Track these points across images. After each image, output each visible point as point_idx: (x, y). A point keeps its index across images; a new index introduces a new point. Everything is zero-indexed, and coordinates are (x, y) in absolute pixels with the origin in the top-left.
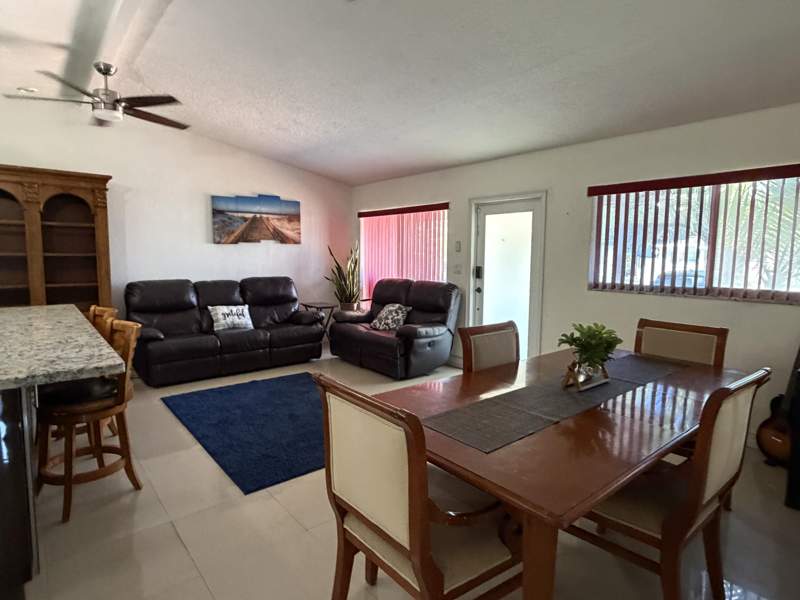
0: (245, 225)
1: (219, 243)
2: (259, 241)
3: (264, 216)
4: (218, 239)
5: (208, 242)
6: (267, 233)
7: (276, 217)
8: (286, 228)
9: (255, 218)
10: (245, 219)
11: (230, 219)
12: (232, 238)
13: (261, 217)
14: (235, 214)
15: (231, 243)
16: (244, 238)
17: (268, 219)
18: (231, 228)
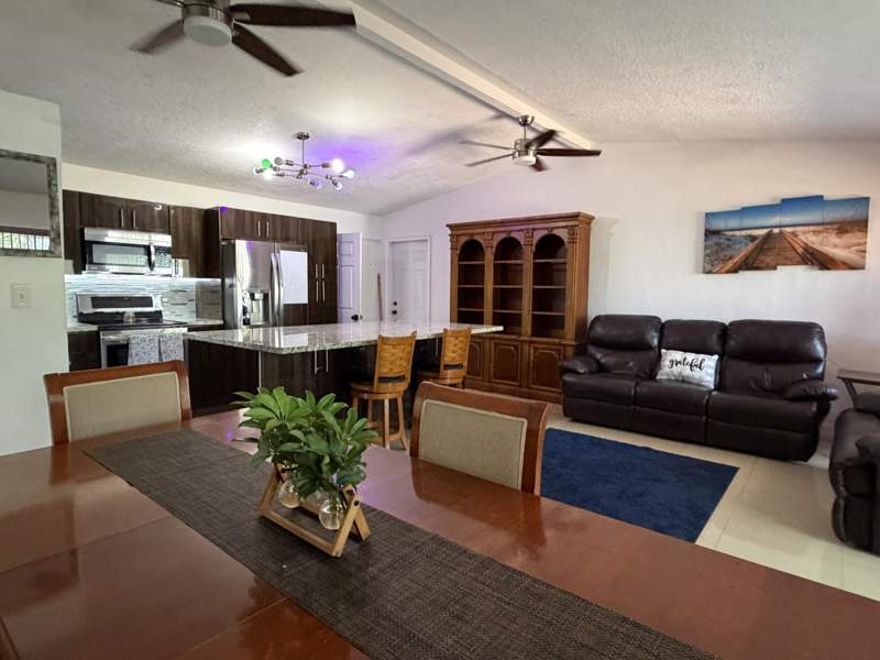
0: (751, 246)
1: (709, 272)
2: (775, 268)
3: (789, 230)
4: (708, 267)
5: (697, 272)
6: (792, 254)
7: (811, 228)
8: (833, 246)
9: (769, 235)
10: (753, 238)
11: (729, 240)
12: (730, 265)
13: (781, 232)
14: (738, 233)
15: (727, 272)
16: (749, 264)
17: (795, 234)
18: (728, 253)
